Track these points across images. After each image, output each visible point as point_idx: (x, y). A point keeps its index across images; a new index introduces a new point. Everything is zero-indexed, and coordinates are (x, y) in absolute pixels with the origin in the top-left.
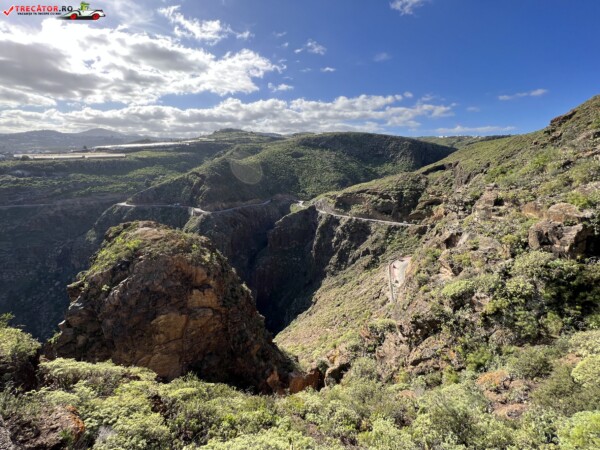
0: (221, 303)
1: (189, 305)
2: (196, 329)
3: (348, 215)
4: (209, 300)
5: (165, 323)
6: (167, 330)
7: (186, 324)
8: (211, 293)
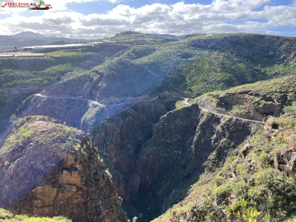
0: (84, 183)
1: (60, 181)
2: (63, 200)
3: (229, 115)
4: (75, 180)
5: (41, 193)
6: (43, 198)
7: (57, 195)
8: (76, 174)
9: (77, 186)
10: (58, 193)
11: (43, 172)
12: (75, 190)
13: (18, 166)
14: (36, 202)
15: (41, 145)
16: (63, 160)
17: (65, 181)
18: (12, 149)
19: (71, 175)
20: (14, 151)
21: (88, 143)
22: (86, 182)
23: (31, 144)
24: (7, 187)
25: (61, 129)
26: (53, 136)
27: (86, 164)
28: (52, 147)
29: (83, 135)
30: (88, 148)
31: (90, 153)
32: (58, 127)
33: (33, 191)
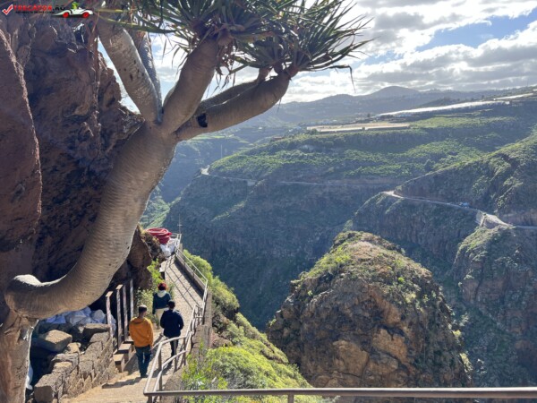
0: (412, 361)
1: (374, 344)
2: (375, 376)
4: (397, 349)
5: (345, 351)
6: (348, 360)
7: (367, 363)
8: (400, 341)
9: (399, 362)
10: (368, 360)
11: (351, 321)
12: (395, 366)
13: (321, 302)
14: (337, 362)
15: (354, 280)
16: (382, 312)
17: (382, 348)
18: (319, 275)
19: (393, 339)
20: (320, 279)
21: (434, 295)
22: (416, 361)
23: (343, 274)
24: (306, 326)
25: (390, 261)
26: (375, 270)
27: (421, 330)
28: (369, 287)
29: (428, 278)
30: (432, 302)
31: (434, 313)
32: (387, 256)
33: (335, 343)
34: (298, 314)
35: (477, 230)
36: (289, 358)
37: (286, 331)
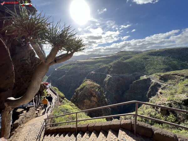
1: (91, 100)
3: (166, 84)
10: (90, 103)
11: (87, 96)
12: (95, 103)
13: (81, 93)
14: (85, 104)
16: (92, 93)
19: (94, 98)
20: (81, 89)
21: (101, 89)
22: (99, 101)
23: (85, 88)
24: (78, 98)
25: (93, 84)
26: (91, 86)
27: (99, 96)
28: (90, 89)
29: (99, 86)
31: (101, 92)
33: (84, 101)
34: (77, 96)
35: (107, 77)
36: (75, 105)
37: (75, 100)
